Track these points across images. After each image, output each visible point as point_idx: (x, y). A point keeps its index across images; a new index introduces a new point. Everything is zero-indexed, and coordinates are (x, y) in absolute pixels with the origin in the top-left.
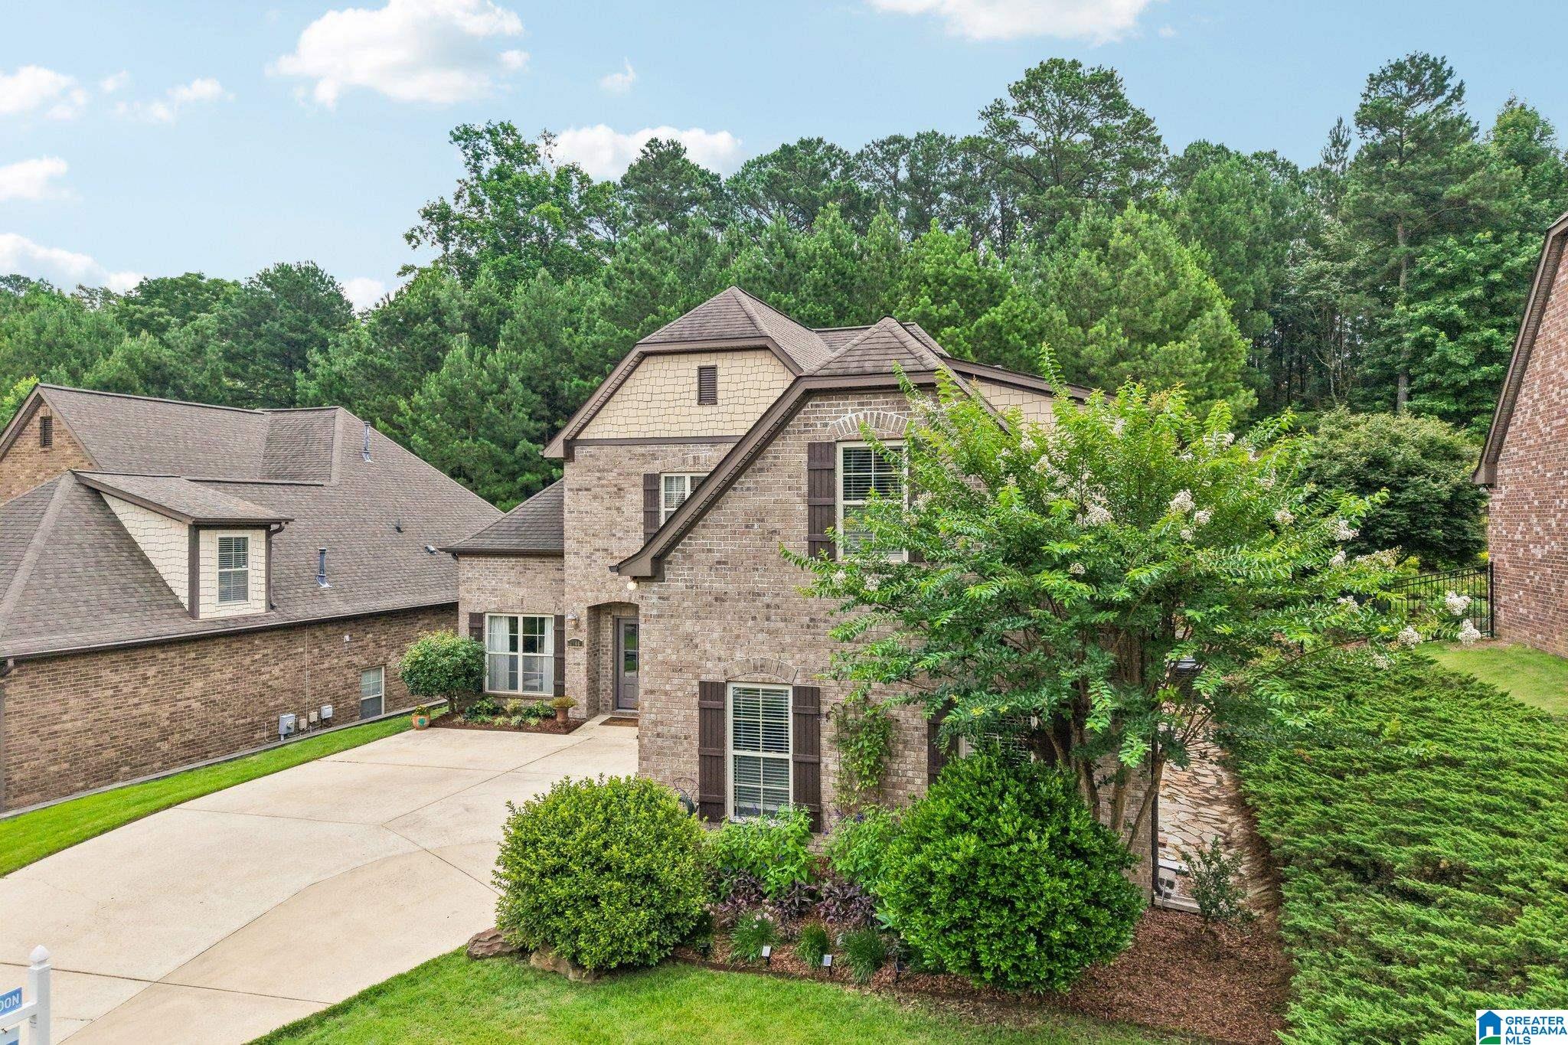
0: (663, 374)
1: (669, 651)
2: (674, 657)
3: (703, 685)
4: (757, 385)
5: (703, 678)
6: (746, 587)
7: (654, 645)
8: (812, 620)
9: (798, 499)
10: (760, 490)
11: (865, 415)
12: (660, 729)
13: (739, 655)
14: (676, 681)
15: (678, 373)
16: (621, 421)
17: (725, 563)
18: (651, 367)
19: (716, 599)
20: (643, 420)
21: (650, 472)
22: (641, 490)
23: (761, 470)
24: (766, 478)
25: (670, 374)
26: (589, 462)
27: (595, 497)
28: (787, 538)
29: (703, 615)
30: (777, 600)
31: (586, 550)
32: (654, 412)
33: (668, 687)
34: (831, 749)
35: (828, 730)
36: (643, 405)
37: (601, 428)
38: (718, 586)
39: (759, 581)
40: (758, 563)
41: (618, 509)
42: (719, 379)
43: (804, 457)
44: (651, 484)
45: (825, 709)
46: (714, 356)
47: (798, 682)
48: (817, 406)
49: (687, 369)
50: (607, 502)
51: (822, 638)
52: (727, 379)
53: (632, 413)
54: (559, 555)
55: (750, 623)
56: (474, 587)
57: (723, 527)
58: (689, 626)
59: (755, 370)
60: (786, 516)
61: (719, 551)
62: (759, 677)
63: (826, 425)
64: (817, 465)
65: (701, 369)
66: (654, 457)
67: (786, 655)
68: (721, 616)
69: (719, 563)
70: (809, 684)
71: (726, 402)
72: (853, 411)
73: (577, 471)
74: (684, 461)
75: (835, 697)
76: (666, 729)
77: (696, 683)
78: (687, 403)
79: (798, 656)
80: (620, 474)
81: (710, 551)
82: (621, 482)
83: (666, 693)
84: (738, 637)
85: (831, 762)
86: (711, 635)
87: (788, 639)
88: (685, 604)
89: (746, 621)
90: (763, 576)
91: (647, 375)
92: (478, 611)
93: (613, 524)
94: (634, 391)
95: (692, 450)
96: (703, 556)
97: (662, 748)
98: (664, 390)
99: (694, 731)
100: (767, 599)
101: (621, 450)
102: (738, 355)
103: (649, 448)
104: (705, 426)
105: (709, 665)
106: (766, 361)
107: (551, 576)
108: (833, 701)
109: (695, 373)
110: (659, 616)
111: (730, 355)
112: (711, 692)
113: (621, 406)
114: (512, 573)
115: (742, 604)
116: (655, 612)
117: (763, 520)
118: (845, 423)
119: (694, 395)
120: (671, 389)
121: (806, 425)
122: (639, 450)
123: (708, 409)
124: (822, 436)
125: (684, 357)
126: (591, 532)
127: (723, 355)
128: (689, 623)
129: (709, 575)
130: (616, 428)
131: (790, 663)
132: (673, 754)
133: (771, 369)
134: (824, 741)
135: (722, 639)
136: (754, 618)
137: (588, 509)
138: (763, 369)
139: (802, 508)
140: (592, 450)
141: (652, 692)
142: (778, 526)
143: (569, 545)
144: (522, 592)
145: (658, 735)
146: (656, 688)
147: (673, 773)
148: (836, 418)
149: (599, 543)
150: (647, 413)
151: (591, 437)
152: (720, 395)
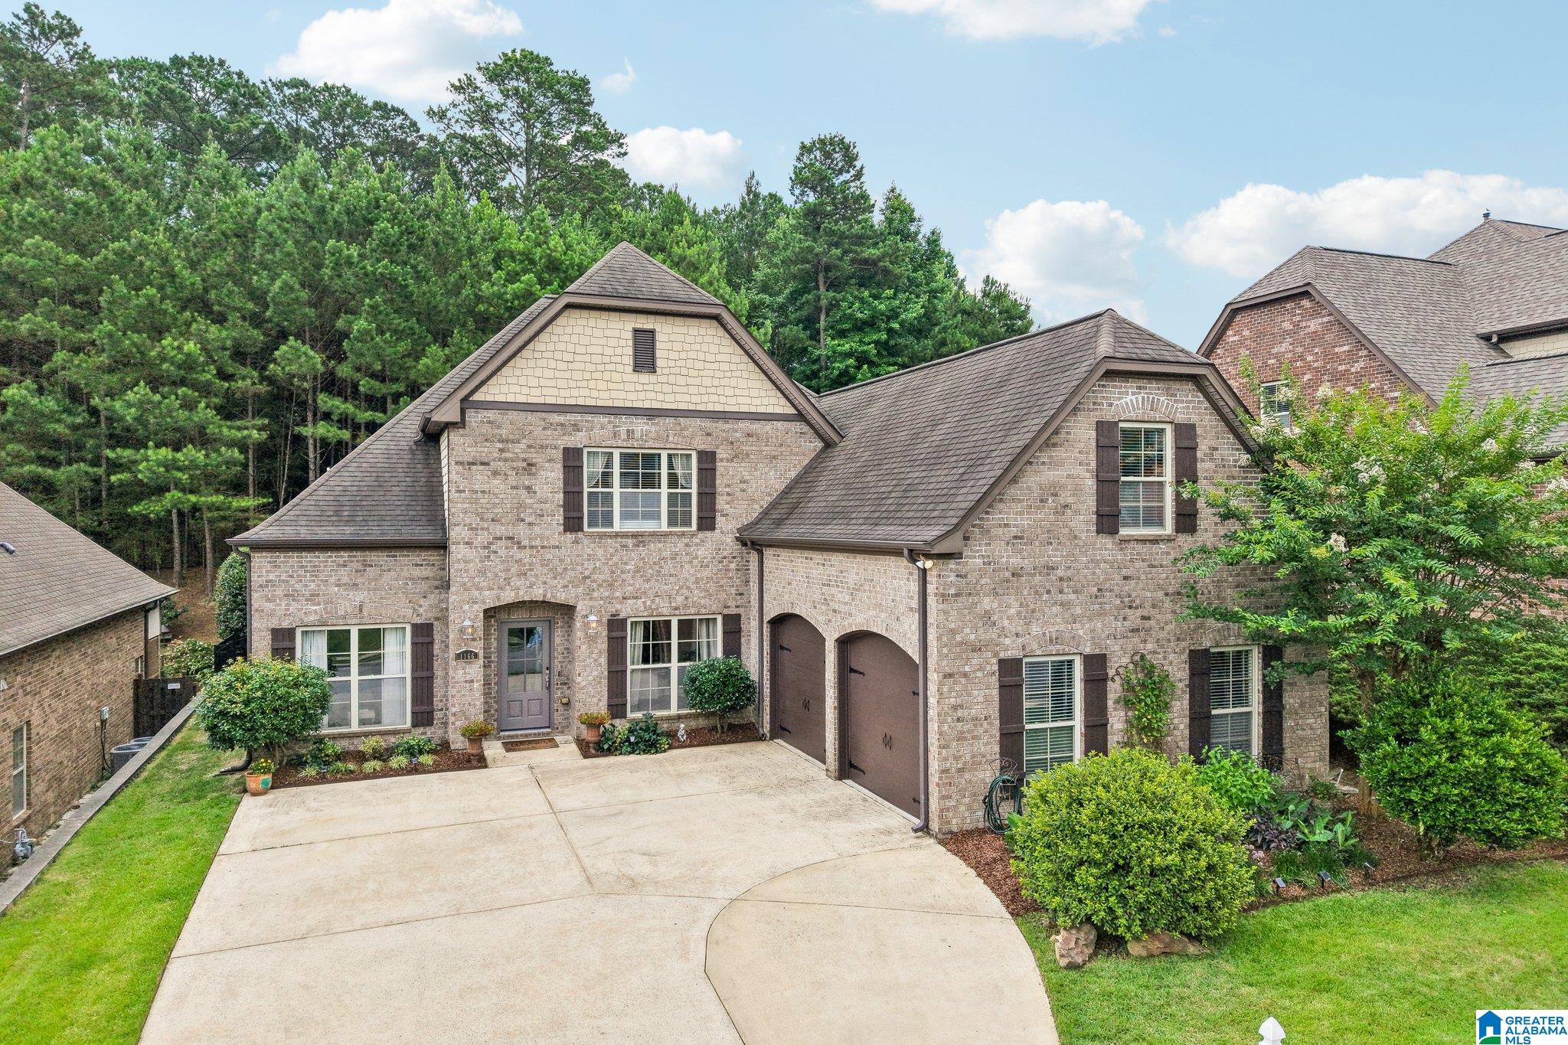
0: (588, 331)
1: (968, 631)
2: (973, 637)
3: (1001, 662)
4: (701, 356)
5: (1002, 655)
6: (1043, 561)
7: (952, 626)
8: (1099, 590)
9: (1088, 475)
10: (1054, 464)
11: (1143, 398)
12: (960, 713)
13: (1035, 629)
14: (975, 662)
15: (608, 333)
16: (533, 382)
17: (1021, 538)
18: (572, 322)
19: (1013, 575)
20: (561, 384)
21: (570, 445)
22: (559, 466)
23: (1055, 445)
24: (1059, 453)
25: (598, 333)
26: (486, 429)
27: (495, 473)
28: (1077, 512)
29: (1001, 592)
30: (1069, 573)
31: (482, 538)
32: (577, 375)
33: (967, 669)
34: (1115, 709)
35: (1114, 690)
36: (562, 366)
37: (504, 389)
38: (1015, 561)
39: (1054, 555)
40: (1051, 538)
41: (529, 488)
42: (658, 345)
43: (1094, 434)
44: (572, 460)
45: (1111, 672)
46: (651, 318)
47: (1088, 650)
48: (1104, 386)
49: (619, 331)
50: (512, 480)
51: (1107, 607)
52: (668, 346)
53: (549, 373)
54: (441, 547)
55: (1045, 597)
56: (279, 592)
57: (1020, 501)
58: (987, 603)
59: (699, 339)
60: (1077, 490)
61: (1015, 526)
62: (1054, 649)
63: (1111, 405)
64: (1104, 442)
65: (636, 331)
66: (576, 427)
67: (1077, 625)
68: (1018, 591)
69: (1015, 537)
70: (1097, 651)
71: (666, 371)
72: (1133, 394)
73: (469, 440)
74: (615, 435)
75: (1119, 660)
76: (966, 712)
77: (994, 661)
78: (620, 368)
79: (1087, 626)
80: (530, 447)
81: (1006, 525)
82: (535, 457)
83: (965, 675)
84: (1033, 611)
85: (1117, 721)
86: (1008, 610)
87: (1078, 611)
88: (983, 581)
89: (1041, 595)
90: (1056, 550)
91: (568, 330)
92: (285, 625)
93: (521, 506)
94: (551, 347)
95: (624, 424)
96: (1000, 531)
97: (962, 732)
98: (590, 350)
99: (994, 711)
100: (1060, 573)
101: (530, 417)
102: (679, 321)
103: (569, 417)
104: (642, 396)
105: (1007, 641)
106: (712, 331)
107: (406, 574)
108: (1117, 665)
109: (630, 335)
110: (957, 595)
111: (670, 319)
112: (1009, 669)
113: (532, 363)
114: (343, 571)
115: (1038, 578)
116: (952, 591)
117: (1056, 495)
118: (1127, 404)
119: (629, 360)
120: (599, 350)
121: (1094, 403)
122: (556, 418)
123: (644, 378)
124: (1108, 415)
125: (615, 316)
126: (491, 516)
127: (662, 319)
128: (986, 600)
129: (1006, 551)
130: (525, 390)
131: (1081, 632)
132: (974, 738)
133: (717, 340)
134: (1110, 703)
135: (1019, 613)
136: (1049, 592)
137: (486, 487)
138: (708, 339)
139: (1090, 483)
140: (491, 414)
141: (951, 675)
142: (1070, 500)
143: (456, 533)
144: (359, 596)
145: (958, 720)
146: (955, 670)
147: (973, 757)
148: (1119, 399)
149: (500, 530)
150: (568, 375)
151: (490, 398)
152: (659, 363)
